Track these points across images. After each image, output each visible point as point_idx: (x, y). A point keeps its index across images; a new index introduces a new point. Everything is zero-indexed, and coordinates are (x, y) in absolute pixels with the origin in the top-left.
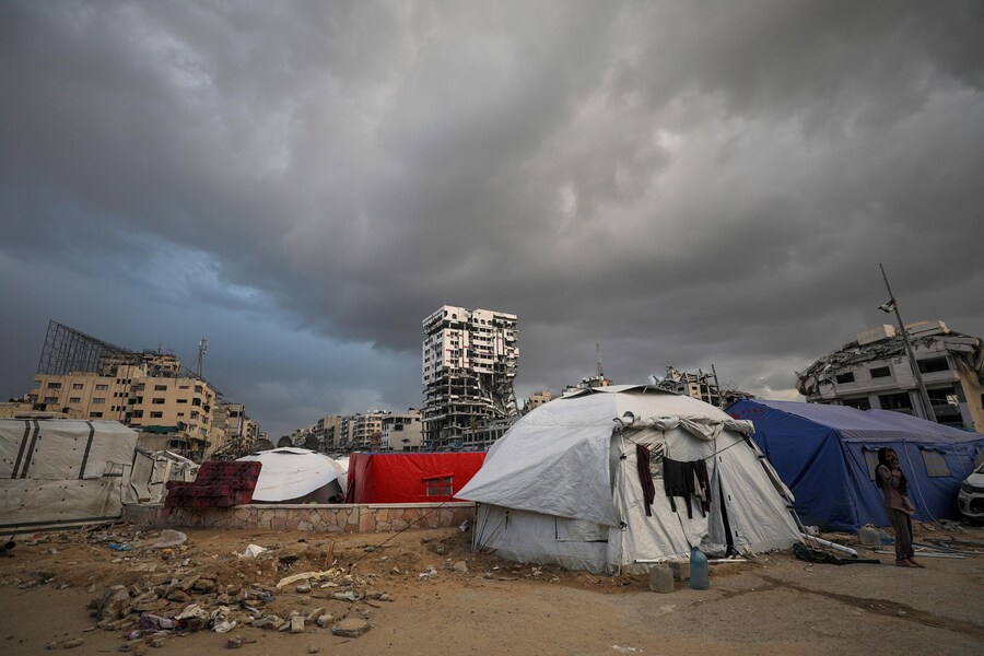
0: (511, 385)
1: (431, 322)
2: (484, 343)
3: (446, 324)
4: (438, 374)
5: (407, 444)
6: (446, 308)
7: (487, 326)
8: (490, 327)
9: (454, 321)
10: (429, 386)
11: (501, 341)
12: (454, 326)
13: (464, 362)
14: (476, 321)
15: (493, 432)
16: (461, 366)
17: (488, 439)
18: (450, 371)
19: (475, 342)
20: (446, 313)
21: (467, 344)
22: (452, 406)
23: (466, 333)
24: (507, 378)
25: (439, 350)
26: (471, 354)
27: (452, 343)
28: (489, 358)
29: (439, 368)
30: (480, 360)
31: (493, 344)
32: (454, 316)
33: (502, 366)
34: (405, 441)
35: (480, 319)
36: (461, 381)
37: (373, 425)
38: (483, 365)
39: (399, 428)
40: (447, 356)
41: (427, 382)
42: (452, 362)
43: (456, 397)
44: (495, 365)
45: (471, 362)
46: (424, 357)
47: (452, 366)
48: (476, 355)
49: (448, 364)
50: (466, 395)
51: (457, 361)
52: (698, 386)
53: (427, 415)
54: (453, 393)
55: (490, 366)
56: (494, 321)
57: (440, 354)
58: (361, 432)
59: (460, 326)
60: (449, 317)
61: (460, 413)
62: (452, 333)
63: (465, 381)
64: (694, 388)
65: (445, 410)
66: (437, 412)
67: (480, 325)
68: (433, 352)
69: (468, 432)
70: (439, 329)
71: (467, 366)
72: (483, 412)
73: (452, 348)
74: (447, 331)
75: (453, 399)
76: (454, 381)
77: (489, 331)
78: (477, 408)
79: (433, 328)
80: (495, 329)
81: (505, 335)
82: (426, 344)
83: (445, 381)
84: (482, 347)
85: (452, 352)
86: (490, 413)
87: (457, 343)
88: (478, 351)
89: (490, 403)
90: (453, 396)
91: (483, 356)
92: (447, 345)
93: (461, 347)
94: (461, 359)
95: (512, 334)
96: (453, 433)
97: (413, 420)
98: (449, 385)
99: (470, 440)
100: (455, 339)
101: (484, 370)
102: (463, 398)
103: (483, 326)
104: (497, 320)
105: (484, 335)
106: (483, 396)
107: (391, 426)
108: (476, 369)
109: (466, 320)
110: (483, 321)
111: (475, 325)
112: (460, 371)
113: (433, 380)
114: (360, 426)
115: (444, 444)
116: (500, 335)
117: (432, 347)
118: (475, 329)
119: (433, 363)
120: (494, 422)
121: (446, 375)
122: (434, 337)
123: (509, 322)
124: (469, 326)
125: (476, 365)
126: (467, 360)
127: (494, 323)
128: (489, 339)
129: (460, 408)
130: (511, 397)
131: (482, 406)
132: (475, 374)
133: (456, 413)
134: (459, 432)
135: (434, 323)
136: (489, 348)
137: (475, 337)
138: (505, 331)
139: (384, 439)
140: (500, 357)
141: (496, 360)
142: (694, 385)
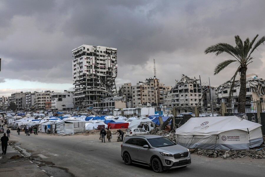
0: (114, 81)
1: (76, 51)
2: (102, 62)
3: (84, 53)
4: (80, 76)
6: (84, 46)
7: (103, 54)
8: (105, 54)
9: (88, 52)
10: (75, 81)
11: (109, 61)
12: (88, 54)
13: (93, 71)
14: (98, 51)
15: (107, 103)
16: (91, 73)
18: (86, 75)
19: (98, 62)
20: (84, 48)
21: (94, 63)
22: (88, 91)
23: (94, 57)
24: (113, 78)
25: (81, 65)
26: (96, 67)
27: (87, 62)
28: (104, 69)
30: (100, 70)
31: (106, 62)
32: (88, 50)
33: (110, 73)
34: (64, 106)
35: (100, 50)
36: (91, 80)
37: (45, 98)
38: (101, 72)
39: (60, 100)
40: (85, 69)
42: (87, 71)
43: (90, 87)
44: (107, 72)
45: (96, 71)
47: (88, 73)
48: (98, 68)
50: (94, 86)
51: (89, 71)
53: (76, 95)
54: (88, 85)
55: (104, 73)
57: (81, 67)
58: (39, 101)
59: (90, 54)
60: (86, 50)
61: (92, 94)
62: (87, 58)
63: (94, 79)
64: (191, 86)
65: (84, 93)
66: (81, 94)
67: (99, 53)
68: (78, 66)
70: (80, 55)
71: (94, 73)
72: (102, 93)
73: (88, 64)
74: (84, 57)
75: (88, 88)
76: (88, 80)
77: (104, 56)
78: (99, 92)
79: (78, 54)
80: (107, 55)
81: (112, 58)
82: (74, 62)
83: (84, 80)
84: (101, 64)
85: (87, 66)
86: (105, 94)
87: (89, 62)
88: (99, 66)
89: (104, 89)
91: (101, 68)
92: (85, 63)
93: (91, 64)
94: (91, 70)
95: (114, 57)
96: (88, 103)
97: (67, 96)
98: (86, 81)
99: (97, 106)
100: (89, 60)
101: (102, 75)
102: (92, 88)
103: (101, 54)
104: (108, 51)
105: (102, 58)
106: (101, 86)
107: (56, 99)
108: (99, 74)
109: (93, 51)
110: (101, 52)
111: (97, 53)
112: (91, 75)
113: (78, 79)
114: (38, 98)
115: (84, 107)
116: (109, 58)
117: (78, 64)
118: (98, 55)
120: (107, 99)
121: (85, 77)
122: (78, 59)
123: (113, 52)
124: (95, 54)
125: (98, 72)
126: (94, 70)
127: (106, 52)
128: (104, 60)
129: (91, 92)
130: (114, 86)
131: (101, 91)
132: (98, 77)
133: (90, 94)
134: (91, 102)
135: (78, 52)
136: (104, 64)
137: (97, 59)
138: (112, 56)
139: (53, 105)
140: (109, 69)
141: (107, 70)
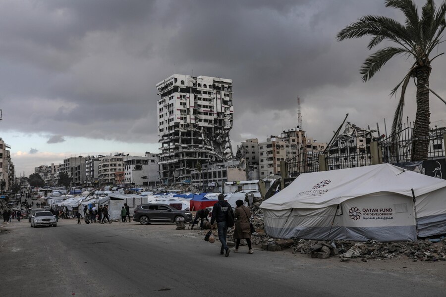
0: (227, 135)
1: (163, 86)
2: (207, 103)
3: (176, 89)
4: (170, 128)
5: (146, 180)
6: (176, 76)
7: (208, 89)
8: (211, 90)
9: (183, 86)
10: (163, 136)
11: (219, 101)
12: (183, 90)
13: (191, 118)
14: (200, 85)
15: (215, 173)
16: (188, 122)
17: (210, 177)
18: (180, 126)
19: (199, 102)
20: (176, 80)
21: (193, 104)
22: (182, 153)
23: (192, 96)
24: (225, 130)
25: (171, 109)
26: (196, 112)
27: (181, 104)
28: (210, 114)
29: (172, 124)
30: (203, 117)
31: (214, 103)
32: (182, 82)
33: (220, 121)
34: (144, 178)
35: (202, 83)
36: (188, 133)
37: (115, 165)
38: (206, 121)
39: (138, 168)
40: (177, 115)
41: (162, 134)
42: (181, 118)
43: (186, 145)
44: (215, 120)
45: (196, 119)
46: (159, 114)
47: (182, 122)
48: (200, 113)
49: (179, 121)
50: (192, 144)
51: (185, 118)
52: (364, 139)
53: (163, 159)
54: (183, 143)
55: (211, 121)
56: (214, 85)
57: (171, 112)
58: (105, 170)
59: (187, 90)
60: (178, 84)
61: (189, 158)
62: (181, 96)
63: (192, 133)
64: (361, 141)
65: (177, 155)
66: (170, 157)
67: (202, 89)
68: (166, 111)
69: (195, 172)
70: (170, 93)
71: (193, 121)
72: (206, 157)
73: (182, 107)
74: (176, 95)
75: (183, 148)
76: (183, 134)
77: (210, 93)
78: (201, 154)
79: (166, 91)
80: (215, 91)
81: (223, 97)
82: (160, 103)
83: (176, 133)
84: (205, 107)
85: (181, 111)
86: (211, 157)
87: (185, 104)
88: (202, 109)
89: (211, 150)
90: (183, 145)
91: (206, 114)
92: (177, 105)
93: (188, 107)
94: (188, 116)
95: (228, 95)
96: (184, 173)
97: (150, 162)
98: (180, 136)
99: (197, 178)
100: (183, 101)
101: (207, 125)
102: (190, 146)
103: (205, 90)
104: (216, 84)
105: (206, 96)
106: (205, 144)
107: (132, 167)
108: (201, 124)
109: (191, 85)
110: (205, 86)
111: (199, 88)
112: (188, 125)
113: (167, 132)
114: (105, 166)
115: (177, 180)
116: (219, 96)
117: (165, 106)
118: (199, 92)
119: (167, 119)
120: (215, 165)
121: (177, 129)
122: (167, 98)
123: (226, 85)
124: (194, 90)
125: (200, 120)
126: (193, 117)
127: (214, 87)
128: (210, 100)
129: (188, 154)
130: (227, 145)
131: (205, 152)
132: (200, 128)
133: (186, 158)
134: (188, 172)
135: (166, 87)
136: (210, 107)
137: (200, 99)
138: (223, 93)
139: (126, 177)
140: (218, 114)
141: (215, 116)
142: (361, 138)
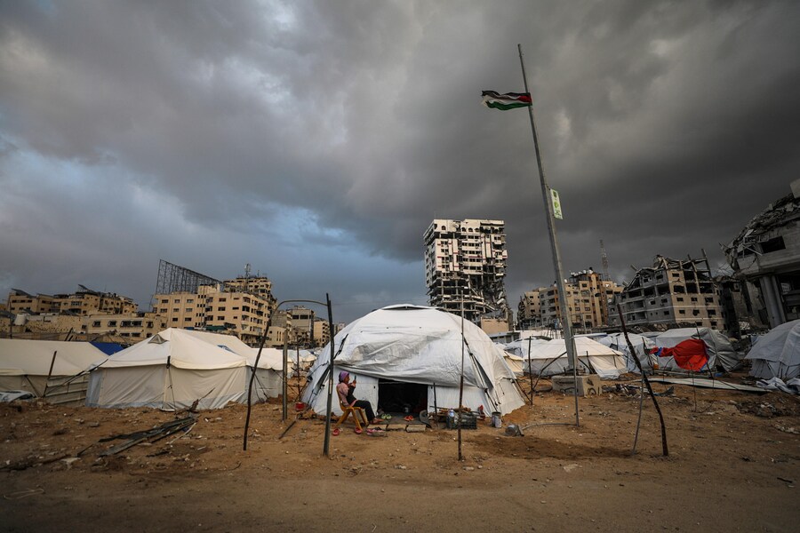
0: (501, 284)
2: (473, 249)
3: (437, 236)
4: (434, 278)
6: (436, 221)
7: (475, 233)
8: (478, 234)
9: (444, 232)
10: (430, 289)
11: (488, 245)
12: (444, 236)
13: (454, 266)
14: (464, 229)
16: (451, 270)
18: (442, 275)
19: (464, 248)
20: (436, 226)
21: (456, 250)
22: (443, 304)
23: (455, 241)
24: (498, 277)
25: (433, 258)
26: (460, 259)
27: (443, 250)
28: (478, 261)
29: (435, 273)
30: (470, 264)
31: (482, 248)
32: (444, 228)
33: (491, 268)
35: (467, 227)
36: (452, 283)
38: (472, 268)
40: (439, 262)
41: (428, 285)
42: (443, 267)
43: (449, 296)
44: (484, 266)
45: (460, 266)
47: (444, 271)
48: (466, 260)
49: (439, 269)
50: (457, 294)
51: (448, 266)
52: (681, 273)
54: (445, 293)
55: (479, 268)
56: (482, 228)
57: (434, 261)
59: (450, 235)
60: (438, 229)
61: (451, 310)
62: (442, 243)
63: (456, 282)
67: (468, 233)
68: (430, 260)
70: (433, 239)
71: (457, 269)
72: (474, 308)
73: (443, 255)
74: (438, 241)
75: (445, 298)
76: (446, 283)
77: (477, 237)
78: (468, 305)
79: (429, 240)
80: (483, 235)
81: (493, 240)
83: (439, 283)
84: (471, 252)
85: (443, 258)
86: (481, 309)
87: (447, 250)
88: (467, 256)
89: (481, 301)
90: (445, 296)
91: (472, 260)
92: (438, 252)
93: (450, 253)
94: (451, 264)
95: (499, 238)
98: (442, 286)
100: (445, 247)
101: (474, 272)
102: (455, 297)
103: (470, 234)
104: (484, 227)
105: (472, 241)
106: (474, 294)
108: (465, 272)
109: (455, 230)
110: (471, 230)
111: (463, 233)
112: (451, 274)
116: (488, 240)
117: (429, 255)
118: (464, 237)
119: (431, 269)
121: (439, 278)
122: (430, 247)
123: (496, 228)
124: (458, 235)
125: (466, 268)
126: (456, 264)
127: (481, 230)
128: (477, 245)
129: (451, 305)
130: (501, 294)
131: (473, 303)
132: (466, 276)
135: (430, 235)
136: (477, 252)
137: (463, 244)
138: (493, 236)
140: (488, 260)
141: (485, 262)
142: (676, 271)
